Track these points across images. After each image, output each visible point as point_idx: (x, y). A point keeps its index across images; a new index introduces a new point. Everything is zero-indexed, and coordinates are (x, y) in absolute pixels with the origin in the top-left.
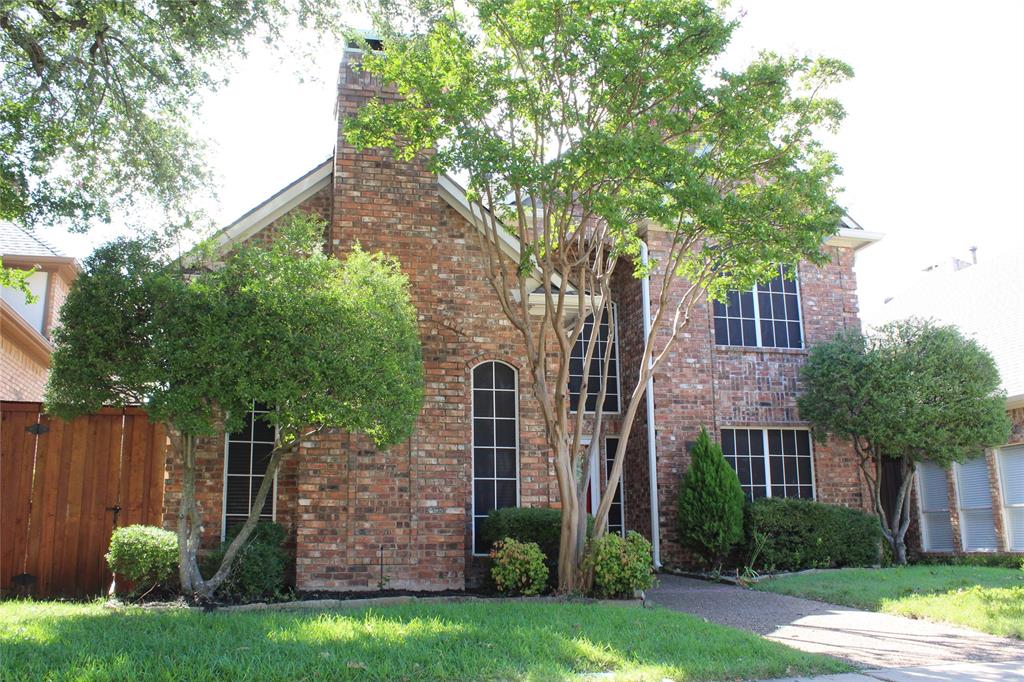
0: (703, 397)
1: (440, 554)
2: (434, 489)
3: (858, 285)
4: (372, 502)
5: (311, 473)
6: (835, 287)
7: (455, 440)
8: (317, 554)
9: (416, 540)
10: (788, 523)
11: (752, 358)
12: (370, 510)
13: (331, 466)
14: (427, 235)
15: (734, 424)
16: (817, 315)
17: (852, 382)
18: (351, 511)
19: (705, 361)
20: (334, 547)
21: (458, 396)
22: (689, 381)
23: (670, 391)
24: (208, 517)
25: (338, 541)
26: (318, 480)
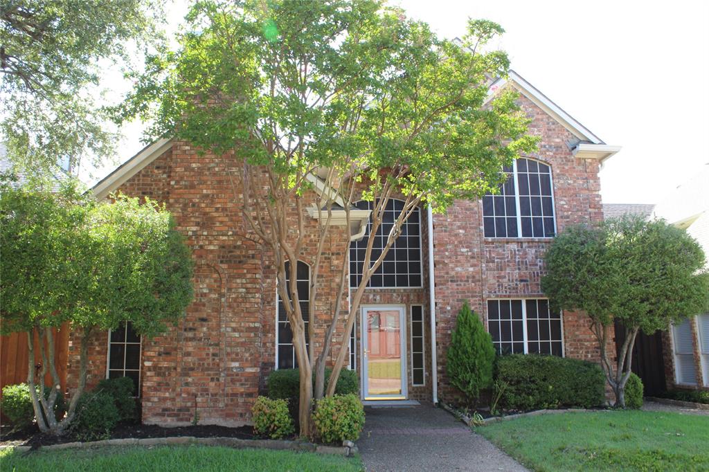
0: (474, 277)
1: (241, 400)
2: (237, 354)
3: (601, 187)
4: (194, 364)
5: (153, 344)
6: (582, 189)
7: (252, 319)
8: (156, 399)
9: (223, 390)
10: (526, 374)
11: (514, 246)
12: (192, 369)
13: (166, 339)
14: (236, 173)
15: (497, 296)
16: (568, 211)
17: (572, 267)
18: (179, 370)
19: (476, 250)
20: (167, 395)
21: (256, 288)
22: (462, 266)
23: (447, 273)
24: (96, 372)
25: (171, 390)
26: (157, 348)
